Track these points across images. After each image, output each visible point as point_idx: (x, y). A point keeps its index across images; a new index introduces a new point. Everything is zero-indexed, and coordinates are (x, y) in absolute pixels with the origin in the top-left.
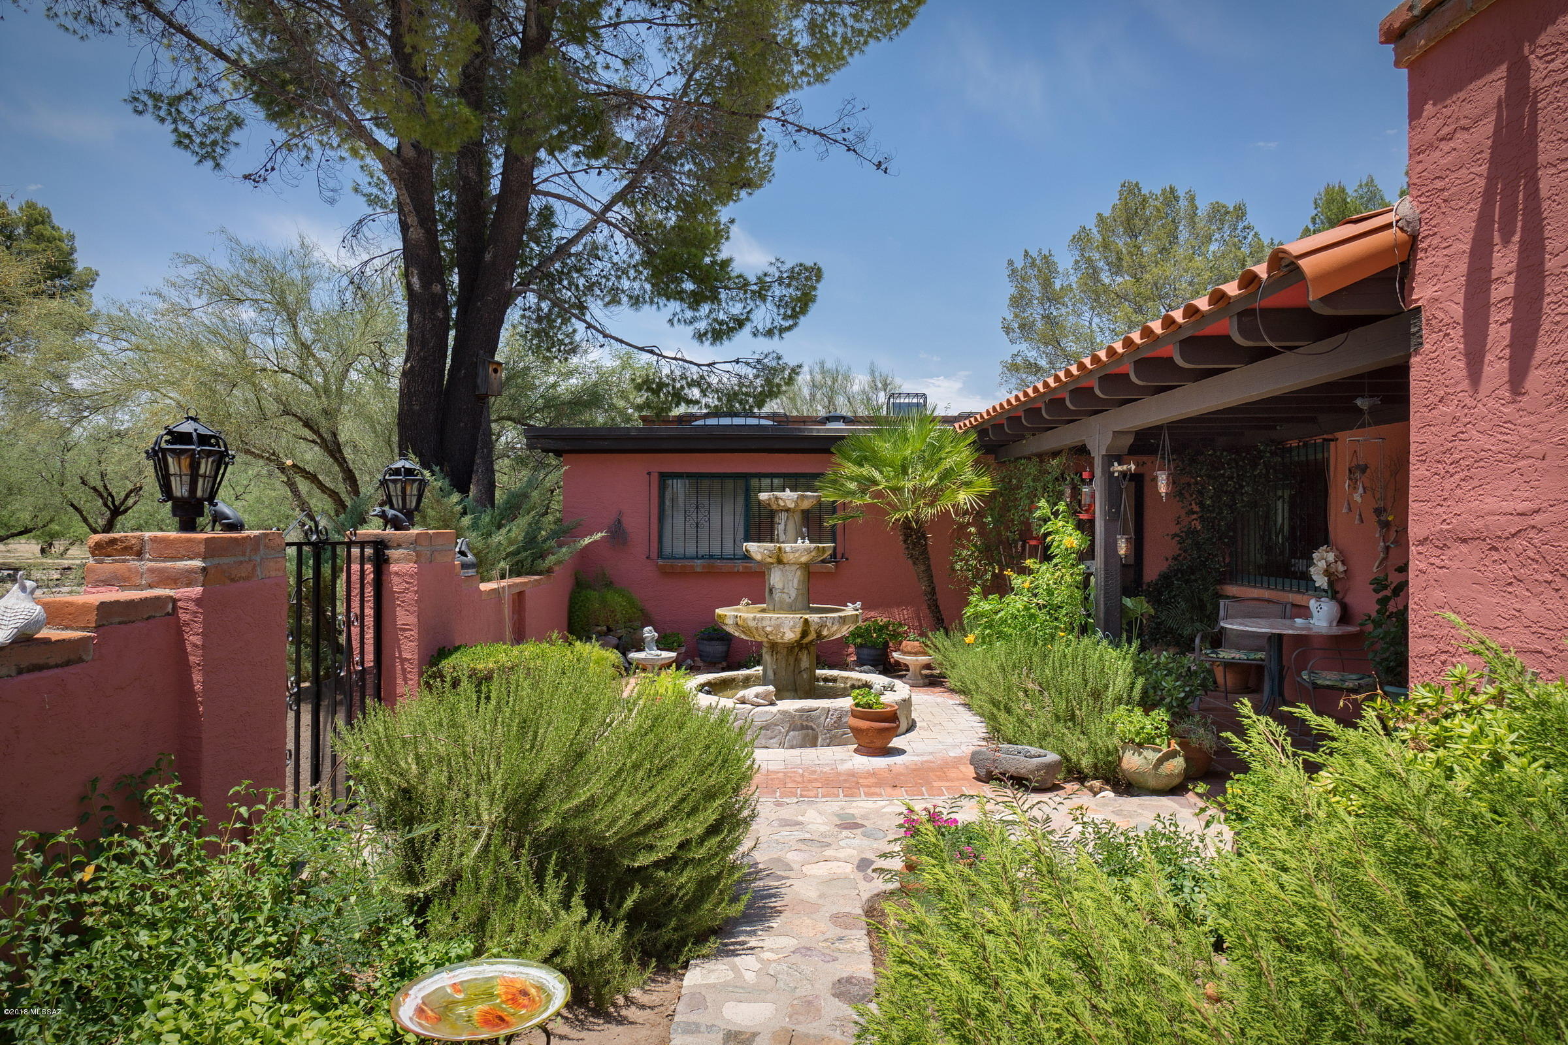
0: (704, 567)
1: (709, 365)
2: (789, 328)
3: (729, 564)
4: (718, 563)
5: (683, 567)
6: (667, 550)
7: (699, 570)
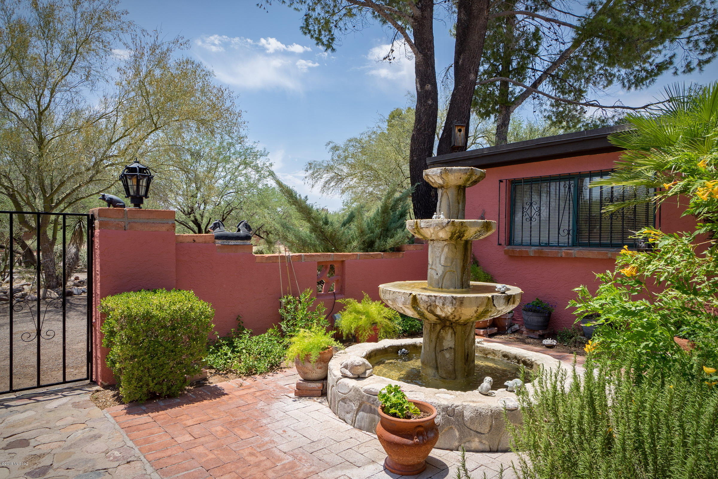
0: (535, 252)
1: (644, 108)
2: (708, 61)
3: (554, 250)
4: (546, 250)
5: (520, 252)
6: (518, 238)
7: (532, 255)
